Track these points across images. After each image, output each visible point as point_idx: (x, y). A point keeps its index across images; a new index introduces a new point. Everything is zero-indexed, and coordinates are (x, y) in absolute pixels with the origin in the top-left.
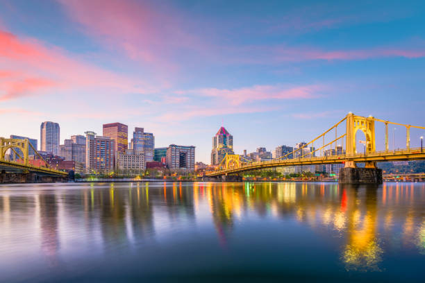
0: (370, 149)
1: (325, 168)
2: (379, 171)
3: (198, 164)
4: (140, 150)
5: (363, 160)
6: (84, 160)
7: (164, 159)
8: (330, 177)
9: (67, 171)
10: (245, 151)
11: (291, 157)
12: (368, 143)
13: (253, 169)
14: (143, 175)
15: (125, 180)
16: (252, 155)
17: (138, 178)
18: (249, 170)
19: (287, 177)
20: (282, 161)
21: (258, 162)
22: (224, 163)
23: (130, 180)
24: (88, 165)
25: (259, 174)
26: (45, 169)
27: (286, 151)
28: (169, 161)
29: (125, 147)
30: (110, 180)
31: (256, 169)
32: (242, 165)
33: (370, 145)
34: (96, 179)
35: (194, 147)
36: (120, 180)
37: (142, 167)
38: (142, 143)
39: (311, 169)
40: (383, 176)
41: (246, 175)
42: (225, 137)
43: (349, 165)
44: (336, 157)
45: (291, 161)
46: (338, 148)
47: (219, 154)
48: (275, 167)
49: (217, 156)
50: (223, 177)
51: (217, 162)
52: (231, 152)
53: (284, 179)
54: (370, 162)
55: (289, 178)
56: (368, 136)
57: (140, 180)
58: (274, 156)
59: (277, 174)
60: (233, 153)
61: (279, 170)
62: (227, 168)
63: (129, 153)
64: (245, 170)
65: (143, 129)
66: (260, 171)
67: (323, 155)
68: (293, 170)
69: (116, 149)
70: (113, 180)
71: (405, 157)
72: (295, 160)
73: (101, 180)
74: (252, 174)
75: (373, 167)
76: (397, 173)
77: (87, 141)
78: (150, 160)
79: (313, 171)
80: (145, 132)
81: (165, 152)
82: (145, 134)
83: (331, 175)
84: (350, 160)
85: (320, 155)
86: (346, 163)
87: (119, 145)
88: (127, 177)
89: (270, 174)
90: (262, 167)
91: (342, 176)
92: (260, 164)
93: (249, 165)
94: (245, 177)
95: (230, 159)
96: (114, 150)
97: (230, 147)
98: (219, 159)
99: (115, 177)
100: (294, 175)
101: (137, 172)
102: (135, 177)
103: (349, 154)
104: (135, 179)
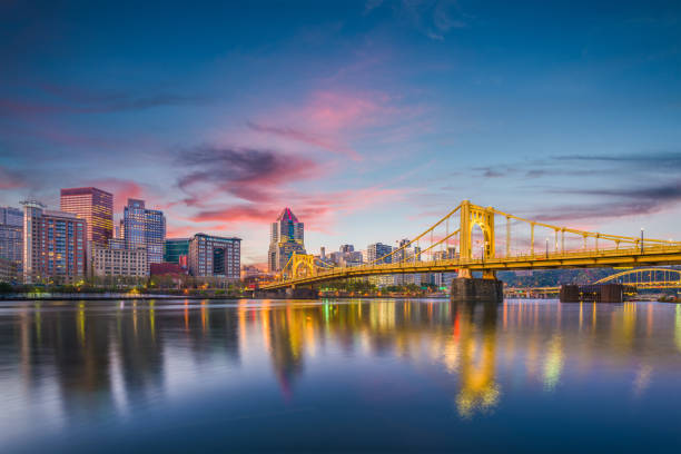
0: (488, 253)
1: (433, 278)
2: (499, 283)
3: (246, 268)
4: (138, 241)
5: (481, 267)
6: (20, 257)
7: (184, 258)
8: (439, 291)
10: (323, 249)
11: (388, 260)
12: (487, 243)
13: (334, 279)
14: (145, 286)
15: (107, 295)
16: (333, 255)
17: (135, 293)
18: (328, 280)
19: (383, 291)
20: (377, 267)
21: (342, 269)
22: (289, 268)
23: (118, 295)
24: (27, 266)
25: (343, 286)
27: (381, 251)
28: (194, 262)
29: (108, 233)
30: (77, 296)
31: (339, 278)
32: (318, 271)
33: (488, 247)
34: (47, 295)
35: (239, 240)
36: (98, 296)
37: (143, 273)
38: (142, 229)
39: (416, 280)
40: (504, 290)
41: (324, 287)
42: (291, 224)
43: (463, 274)
44: (447, 262)
45: (389, 266)
46: (450, 249)
47: (282, 253)
48: (367, 275)
49: (278, 256)
50: (288, 291)
51: (278, 267)
52: (300, 250)
53: (380, 294)
54: (488, 270)
55: (386, 293)
56: (486, 233)
57: (137, 295)
58: (365, 259)
59: (368, 286)
60: (304, 253)
61: (372, 280)
62: (294, 276)
63: (116, 246)
64: (323, 280)
65: (142, 203)
66: (344, 281)
67: (431, 258)
68: (392, 281)
69: (89, 237)
70: (82, 296)
71: (529, 265)
72: (394, 265)
73: (58, 295)
74: (332, 286)
75: (492, 277)
76: (521, 287)
77: (27, 220)
78: (158, 260)
79: (418, 283)
80: (147, 207)
81: (187, 246)
82: (147, 212)
83: (441, 289)
84: (466, 266)
85: (426, 258)
86: (460, 271)
87: (94, 229)
88: (113, 291)
89: (359, 286)
90: (348, 275)
91: (455, 291)
92: (345, 270)
93: (328, 272)
94: (322, 292)
95: (300, 262)
96: (85, 239)
97: (300, 242)
98: (281, 260)
99: (86, 290)
100: (393, 289)
101: (133, 284)
102: (129, 290)
103: (464, 259)
104: (128, 295)
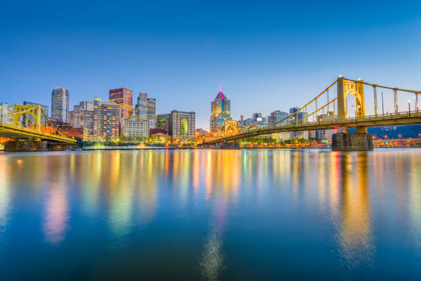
0: (360, 114)
2: (370, 137)
3: (198, 130)
4: (144, 116)
5: (355, 125)
7: (166, 126)
8: (323, 143)
9: (75, 138)
10: (242, 117)
12: (359, 107)
14: (147, 142)
15: (129, 147)
16: (248, 120)
17: (142, 146)
19: (282, 143)
22: (222, 129)
23: (135, 147)
25: (257, 140)
26: (55, 136)
29: (130, 113)
30: (115, 147)
31: (253, 135)
32: (240, 131)
33: (360, 109)
34: (103, 147)
35: (194, 113)
36: (125, 147)
37: (146, 134)
38: (146, 109)
39: (304, 135)
40: (374, 142)
41: (243, 141)
42: (223, 101)
43: (341, 130)
44: (328, 122)
46: (330, 113)
50: (221, 143)
52: (229, 118)
53: (279, 146)
54: (360, 127)
55: (284, 144)
56: (357, 99)
57: (144, 147)
59: (271, 140)
60: (231, 119)
61: (274, 136)
62: (225, 134)
63: (134, 120)
65: (146, 95)
66: (256, 137)
67: (316, 120)
68: (287, 136)
70: (118, 147)
73: (108, 147)
74: (248, 140)
76: (386, 139)
78: (153, 127)
79: (306, 138)
80: (148, 97)
82: (148, 100)
83: (324, 141)
84: (343, 125)
85: (312, 120)
88: (132, 144)
89: (265, 140)
90: (258, 133)
91: (334, 143)
93: (246, 129)
94: (242, 144)
95: (229, 125)
97: (228, 113)
99: (120, 144)
100: (288, 142)
101: (141, 140)
102: (139, 144)
104: (138, 147)
